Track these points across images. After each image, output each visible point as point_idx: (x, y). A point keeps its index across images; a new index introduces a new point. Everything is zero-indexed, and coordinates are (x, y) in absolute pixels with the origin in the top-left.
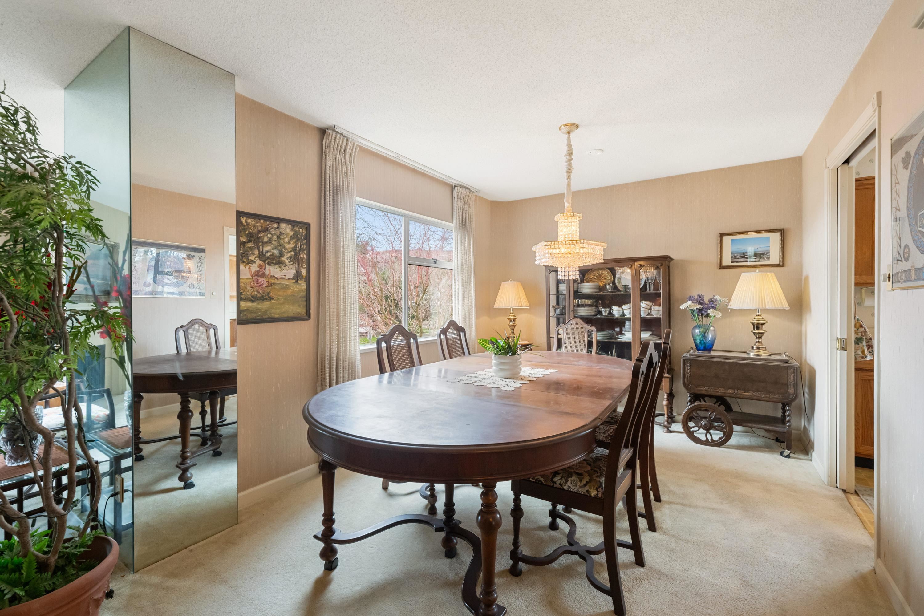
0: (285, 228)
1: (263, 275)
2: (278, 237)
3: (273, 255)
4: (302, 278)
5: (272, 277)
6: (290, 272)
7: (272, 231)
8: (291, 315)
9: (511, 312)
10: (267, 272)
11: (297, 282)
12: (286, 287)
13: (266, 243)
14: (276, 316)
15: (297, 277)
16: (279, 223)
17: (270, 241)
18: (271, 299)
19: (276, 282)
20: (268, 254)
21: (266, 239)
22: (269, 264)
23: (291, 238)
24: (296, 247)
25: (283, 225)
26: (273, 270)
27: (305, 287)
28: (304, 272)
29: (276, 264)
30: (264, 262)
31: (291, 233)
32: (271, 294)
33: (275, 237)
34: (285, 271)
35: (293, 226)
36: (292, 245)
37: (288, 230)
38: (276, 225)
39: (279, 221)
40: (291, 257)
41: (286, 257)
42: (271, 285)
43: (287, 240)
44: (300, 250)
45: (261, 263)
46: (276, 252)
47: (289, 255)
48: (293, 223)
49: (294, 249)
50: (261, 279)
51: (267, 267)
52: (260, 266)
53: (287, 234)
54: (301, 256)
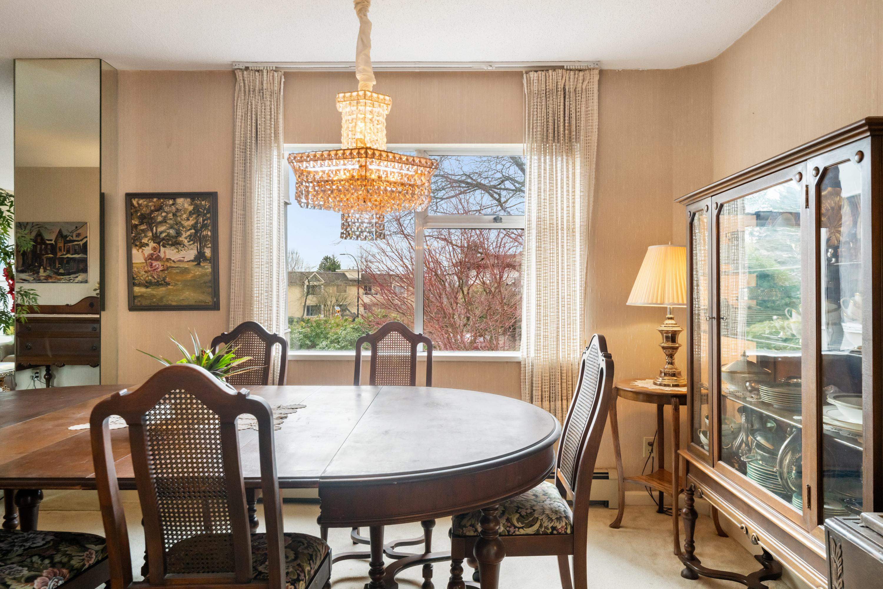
0: (184, 203)
1: (158, 258)
2: (174, 215)
3: (168, 235)
4: (205, 259)
5: (168, 260)
6: (190, 253)
7: (167, 209)
8: (192, 303)
9: (669, 316)
10: (162, 255)
11: (199, 264)
12: (186, 271)
13: (161, 222)
14: (174, 304)
15: (200, 258)
16: (174, 199)
17: (164, 221)
18: (168, 284)
19: (173, 265)
20: (163, 235)
21: (160, 219)
22: (164, 246)
23: (191, 214)
24: (196, 223)
25: (180, 201)
26: (169, 253)
27: (210, 270)
28: (208, 252)
29: (172, 245)
30: (159, 243)
31: (191, 208)
32: (167, 279)
33: (170, 216)
34: (183, 253)
35: (193, 199)
36: (191, 222)
37: (186, 205)
38: (171, 202)
39: (174, 196)
40: (190, 236)
41: (185, 235)
42: (168, 268)
43: (185, 216)
44: (201, 228)
45: (155, 245)
46: (172, 232)
47: (188, 233)
48: (192, 196)
49: (194, 227)
50: (155, 263)
51: (162, 249)
52: (154, 249)
53: (185, 210)
54: (205, 233)
